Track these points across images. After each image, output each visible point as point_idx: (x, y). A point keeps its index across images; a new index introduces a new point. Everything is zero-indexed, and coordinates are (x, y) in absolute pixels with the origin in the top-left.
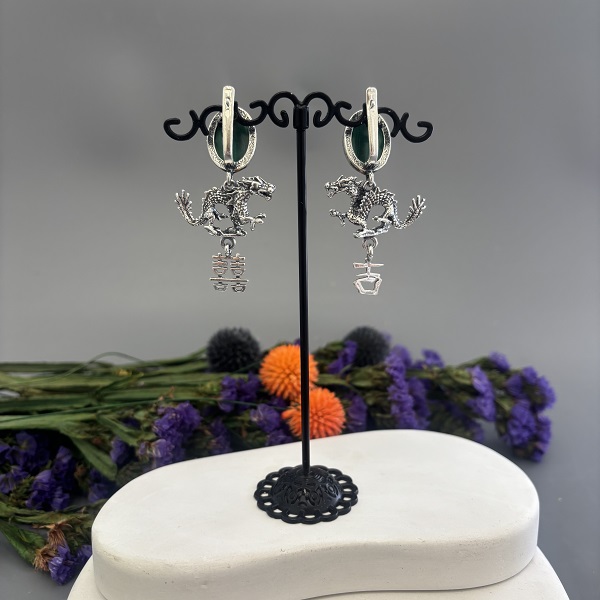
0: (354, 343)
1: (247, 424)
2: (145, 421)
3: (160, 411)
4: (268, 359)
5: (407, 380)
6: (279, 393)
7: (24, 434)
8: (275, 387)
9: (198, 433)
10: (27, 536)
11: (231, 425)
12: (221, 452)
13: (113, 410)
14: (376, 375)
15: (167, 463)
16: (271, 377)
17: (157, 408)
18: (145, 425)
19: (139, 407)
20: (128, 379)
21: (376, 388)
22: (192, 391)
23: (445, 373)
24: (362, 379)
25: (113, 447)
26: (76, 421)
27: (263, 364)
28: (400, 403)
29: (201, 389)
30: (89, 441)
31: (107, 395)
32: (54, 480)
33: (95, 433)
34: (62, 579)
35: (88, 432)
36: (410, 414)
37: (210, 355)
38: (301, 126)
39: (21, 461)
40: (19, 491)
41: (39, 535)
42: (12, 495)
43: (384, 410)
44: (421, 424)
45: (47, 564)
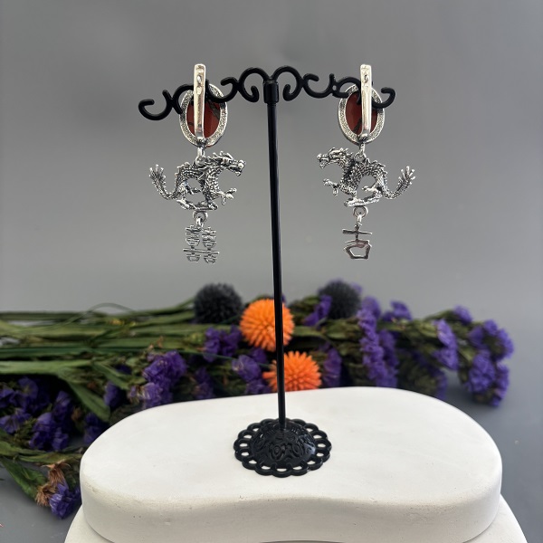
0: (329, 298)
1: (228, 373)
2: (135, 367)
3: (150, 358)
4: (248, 312)
5: (378, 332)
6: (257, 343)
7: (26, 380)
8: (254, 337)
9: (184, 380)
10: (30, 474)
11: (214, 374)
12: (205, 397)
13: (106, 357)
14: (350, 328)
15: (156, 405)
16: (250, 328)
17: (147, 355)
18: (136, 371)
19: (130, 354)
20: (121, 328)
21: (350, 340)
22: (179, 341)
23: (413, 325)
24: (336, 331)
25: (107, 391)
26: (72, 367)
27: (243, 317)
28: (372, 355)
29: (186, 339)
30: (84, 385)
31: (100, 343)
32: (54, 422)
33: (90, 378)
34: (61, 513)
35: (83, 377)
36: (380, 364)
37: (197, 308)
38: (271, 100)
39: (24, 404)
40: (23, 432)
41: (41, 472)
42: (16, 435)
43: (357, 360)
44: (390, 372)
45: (48, 500)
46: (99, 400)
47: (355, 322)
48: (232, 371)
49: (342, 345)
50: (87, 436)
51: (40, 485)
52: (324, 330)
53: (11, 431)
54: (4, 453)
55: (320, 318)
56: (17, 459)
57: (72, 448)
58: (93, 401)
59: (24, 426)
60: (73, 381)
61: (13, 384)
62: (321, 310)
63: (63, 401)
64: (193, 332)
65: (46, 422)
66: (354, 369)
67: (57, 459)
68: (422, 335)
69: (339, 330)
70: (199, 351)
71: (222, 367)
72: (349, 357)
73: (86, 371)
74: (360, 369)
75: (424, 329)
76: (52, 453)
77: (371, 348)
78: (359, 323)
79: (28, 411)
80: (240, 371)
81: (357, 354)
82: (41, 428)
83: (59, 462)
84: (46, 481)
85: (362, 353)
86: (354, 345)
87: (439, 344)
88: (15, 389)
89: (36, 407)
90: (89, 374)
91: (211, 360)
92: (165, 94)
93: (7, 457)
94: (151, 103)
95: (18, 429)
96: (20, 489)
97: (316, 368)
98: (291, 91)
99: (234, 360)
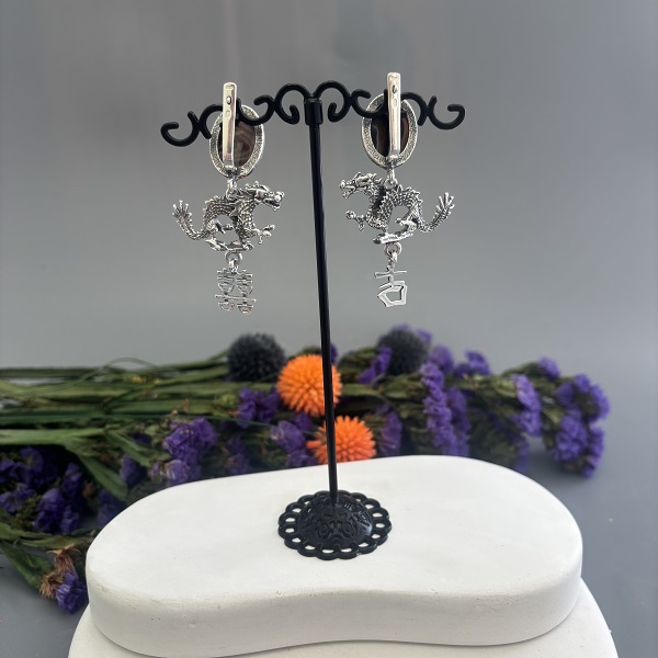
0: (389, 349)
1: (266, 442)
2: (155, 436)
3: (173, 427)
4: (286, 371)
6: (298, 409)
7: (30, 449)
8: (293, 403)
9: (213, 450)
11: (249, 442)
13: (123, 424)
14: (412, 385)
16: (289, 391)
17: (169, 423)
18: (155, 441)
19: (151, 421)
21: (412, 400)
22: (207, 404)
23: (488, 383)
24: (396, 389)
25: (123, 465)
26: (82, 437)
27: (281, 377)
28: (437, 417)
29: (216, 401)
30: (96, 459)
31: (116, 407)
32: (61, 499)
33: (103, 450)
34: (70, 607)
35: (94, 449)
36: (447, 429)
37: (231, 363)
38: (314, 122)
39: (28, 479)
40: (25, 511)
41: (46, 559)
42: (18, 515)
43: (420, 424)
44: (460, 438)
45: (54, 591)
46: (114, 476)
47: (418, 379)
48: (270, 440)
49: (403, 406)
50: (101, 515)
51: (46, 574)
52: (381, 388)
53: (12, 510)
54: (3, 537)
55: (378, 373)
56: (19, 543)
57: (83, 530)
58: (107, 477)
59: (27, 504)
60: (83, 453)
61: (15, 455)
62: (378, 365)
63: (72, 475)
64: (225, 393)
65: (53, 500)
66: (417, 434)
67: (65, 544)
68: (498, 394)
69: (400, 388)
70: (232, 417)
71: (259, 435)
72: (411, 420)
73: (99, 442)
74: (424, 434)
75: (501, 387)
76: (59, 537)
77: (436, 410)
78: (423, 379)
79: (32, 486)
80: (280, 440)
81: (421, 417)
82: (47, 507)
83: (66, 548)
84: (53, 568)
85: (426, 416)
86: (416, 406)
87: (519, 406)
88: (16, 461)
89: (42, 482)
90: (101, 445)
91: (246, 426)
92: (191, 116)
93: (7, 541)
94: (175, 126)
95: (19, 508)
96: (22, 579)
97: (370, 435)
98: (338, 111)
99: (273, 427)
